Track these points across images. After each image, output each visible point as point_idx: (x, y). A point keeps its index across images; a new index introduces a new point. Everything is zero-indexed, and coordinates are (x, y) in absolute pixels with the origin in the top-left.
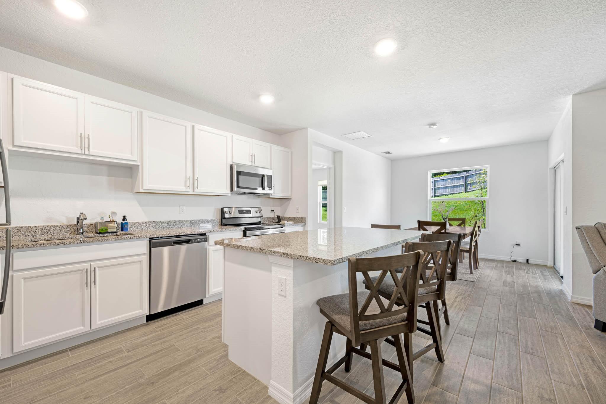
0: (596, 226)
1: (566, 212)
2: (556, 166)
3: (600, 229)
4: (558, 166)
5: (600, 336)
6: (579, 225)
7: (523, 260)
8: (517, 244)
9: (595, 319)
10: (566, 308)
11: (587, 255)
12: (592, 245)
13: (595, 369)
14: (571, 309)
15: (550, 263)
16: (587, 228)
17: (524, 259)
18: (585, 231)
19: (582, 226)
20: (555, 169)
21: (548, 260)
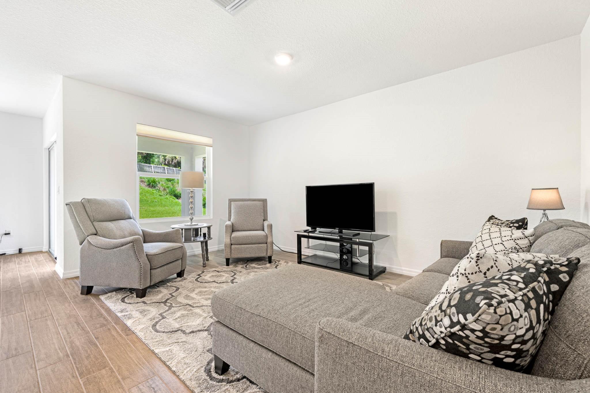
0: (82, 201)
1: (59, 191)
2: (51, 147)
3: (85, 204)
4: (52, 147)
5: (84, 299)
6: (68, 201)
7: (14, 251)
8: (7, 233)
9: (81, 286)
10: (58, 286)
11: (75, 229)
12: (79, 219)
13: (80, 331)
14: (62, 286)
15: (45, 248)
16: (75, 204)
17: (16, 249)
18: (73, 207)
19: (71, 202)
20: (50, 150)
21: (43, 245)
